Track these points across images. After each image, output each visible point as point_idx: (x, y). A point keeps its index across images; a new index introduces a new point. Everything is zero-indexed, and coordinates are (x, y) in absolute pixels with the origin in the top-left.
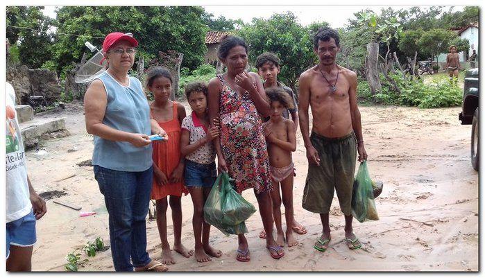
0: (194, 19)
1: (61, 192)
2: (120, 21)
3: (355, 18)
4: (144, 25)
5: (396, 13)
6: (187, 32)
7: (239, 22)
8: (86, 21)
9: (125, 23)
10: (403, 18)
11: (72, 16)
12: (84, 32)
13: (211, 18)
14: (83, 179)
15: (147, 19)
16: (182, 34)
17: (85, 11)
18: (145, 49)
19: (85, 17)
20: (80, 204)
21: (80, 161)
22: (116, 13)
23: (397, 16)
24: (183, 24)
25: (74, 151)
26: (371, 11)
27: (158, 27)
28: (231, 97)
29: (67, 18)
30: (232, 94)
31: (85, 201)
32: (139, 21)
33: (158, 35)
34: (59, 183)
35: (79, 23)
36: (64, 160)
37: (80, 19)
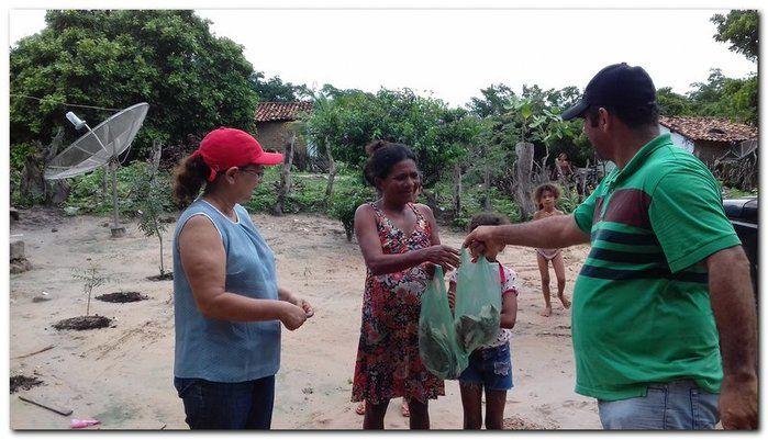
0: (238, 83)
1: (30, 380)
2: (116, 78)
3: (483, 98)
4: (155, 86)
5: (544, 95)
6: (225, 101)
7: (303, 89)
8: (58, 73)
9: (124, 81)
10: (555, 102)
11: (35, 63)
12: (53, 91)
13: (260, 79)
14: (67, 355)
15: (162, 77)
16: (217, 104)
17: (58, 58)
18: (155, 124)
19: (58, 66)
20: (67, 403)
21: (57, 320)
22: (111, 63)
23: (545, 99)
24: (220, 88)
25: (45, 300)
26: (507, 89)
27: (179, 90)
28: (392, 238)
29: (25, 66)
30: (394, 232)
31: (76, 399)
32: (149, 78)
33: (177, 103)
34: (25, 361)
35: (45, 75)
36: (26, 317)
37: (48, 69)
